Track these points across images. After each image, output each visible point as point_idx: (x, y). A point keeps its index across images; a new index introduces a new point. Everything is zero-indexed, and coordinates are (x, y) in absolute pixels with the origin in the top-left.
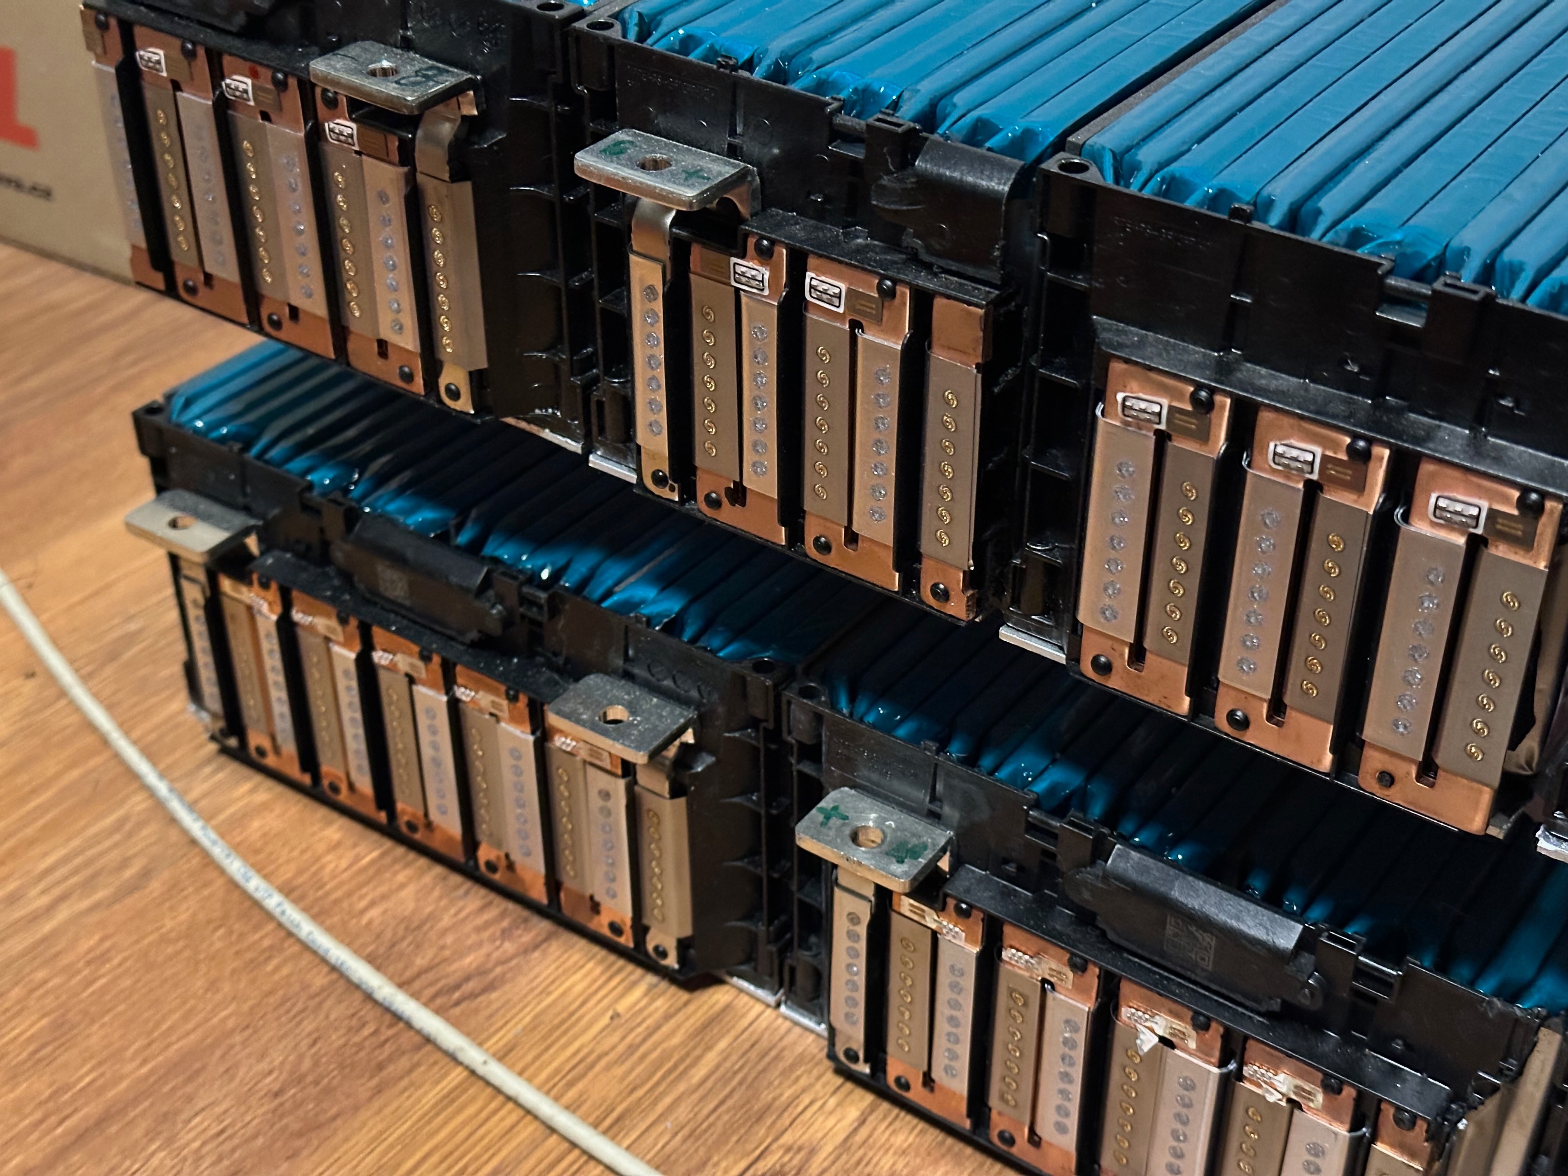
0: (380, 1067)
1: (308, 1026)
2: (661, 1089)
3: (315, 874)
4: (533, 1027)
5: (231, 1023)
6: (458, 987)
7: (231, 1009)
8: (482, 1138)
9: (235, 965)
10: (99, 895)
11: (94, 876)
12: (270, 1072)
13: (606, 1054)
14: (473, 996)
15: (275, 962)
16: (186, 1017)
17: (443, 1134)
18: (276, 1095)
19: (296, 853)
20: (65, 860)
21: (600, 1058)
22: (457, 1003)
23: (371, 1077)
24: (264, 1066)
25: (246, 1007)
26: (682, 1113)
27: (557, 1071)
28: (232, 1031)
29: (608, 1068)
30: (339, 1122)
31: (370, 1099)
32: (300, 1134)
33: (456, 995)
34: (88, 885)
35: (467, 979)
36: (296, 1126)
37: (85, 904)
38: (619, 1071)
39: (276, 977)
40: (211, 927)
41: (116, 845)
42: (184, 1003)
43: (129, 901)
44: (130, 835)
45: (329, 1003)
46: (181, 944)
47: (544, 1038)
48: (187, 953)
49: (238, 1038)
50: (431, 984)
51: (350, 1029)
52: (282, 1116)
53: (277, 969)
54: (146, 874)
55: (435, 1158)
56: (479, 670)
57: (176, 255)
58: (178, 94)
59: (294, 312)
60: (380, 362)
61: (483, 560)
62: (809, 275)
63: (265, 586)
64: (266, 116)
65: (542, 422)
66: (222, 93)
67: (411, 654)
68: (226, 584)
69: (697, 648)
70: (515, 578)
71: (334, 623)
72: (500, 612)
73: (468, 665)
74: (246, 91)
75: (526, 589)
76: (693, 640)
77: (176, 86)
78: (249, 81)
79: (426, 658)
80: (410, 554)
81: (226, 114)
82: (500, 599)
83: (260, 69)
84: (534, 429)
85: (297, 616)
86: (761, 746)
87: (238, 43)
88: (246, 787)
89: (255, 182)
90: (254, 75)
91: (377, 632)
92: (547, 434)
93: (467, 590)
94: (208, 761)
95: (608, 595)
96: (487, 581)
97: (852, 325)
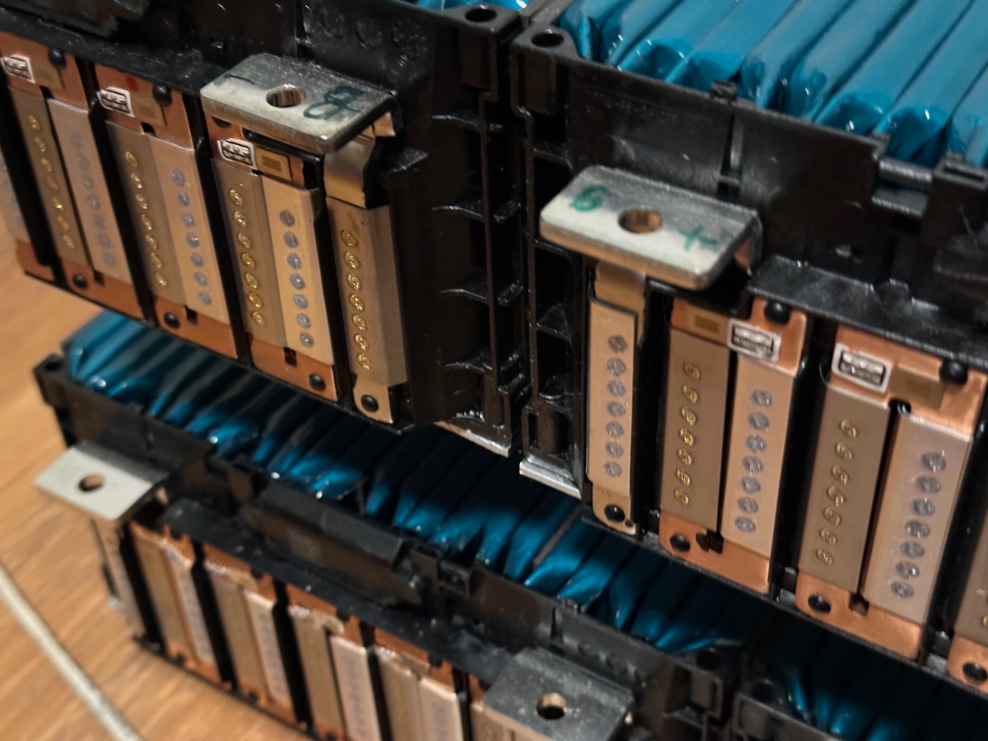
56: (400, 636)
57: (62, 252)
58: (50, 101)
59: (192, 315)
60: (288, 368)
61: (397, 531)
62: (839, 348)
63: (176, 536)
64: (148, 128)
65: (464, 424)
66: (98, 103)
67: (328, 612)
68: (139, 531)
69: (636, 637)
70: (433, 555)
71: (247, 576)
72: (417, 584)
73: (387, 629)
74: (125, 104)
75: (445, 566)
76: (627, 628)
77: (47, 93)
78: (127, 93)
79: (343, 617)
80: (323, 524)
81: (104, 124)
82: (416, 569)
83: (139, 81)
84: (454, 429)
85: (210, 566)
86: (704, 728)
87: (110, 50)
89: (142, 192)
90: (132, 86)
91: (292, 590)
92: (468, 434)
93: (383, 563)
95: (529, 570)
96: (404, 552)
97: (894, 404)
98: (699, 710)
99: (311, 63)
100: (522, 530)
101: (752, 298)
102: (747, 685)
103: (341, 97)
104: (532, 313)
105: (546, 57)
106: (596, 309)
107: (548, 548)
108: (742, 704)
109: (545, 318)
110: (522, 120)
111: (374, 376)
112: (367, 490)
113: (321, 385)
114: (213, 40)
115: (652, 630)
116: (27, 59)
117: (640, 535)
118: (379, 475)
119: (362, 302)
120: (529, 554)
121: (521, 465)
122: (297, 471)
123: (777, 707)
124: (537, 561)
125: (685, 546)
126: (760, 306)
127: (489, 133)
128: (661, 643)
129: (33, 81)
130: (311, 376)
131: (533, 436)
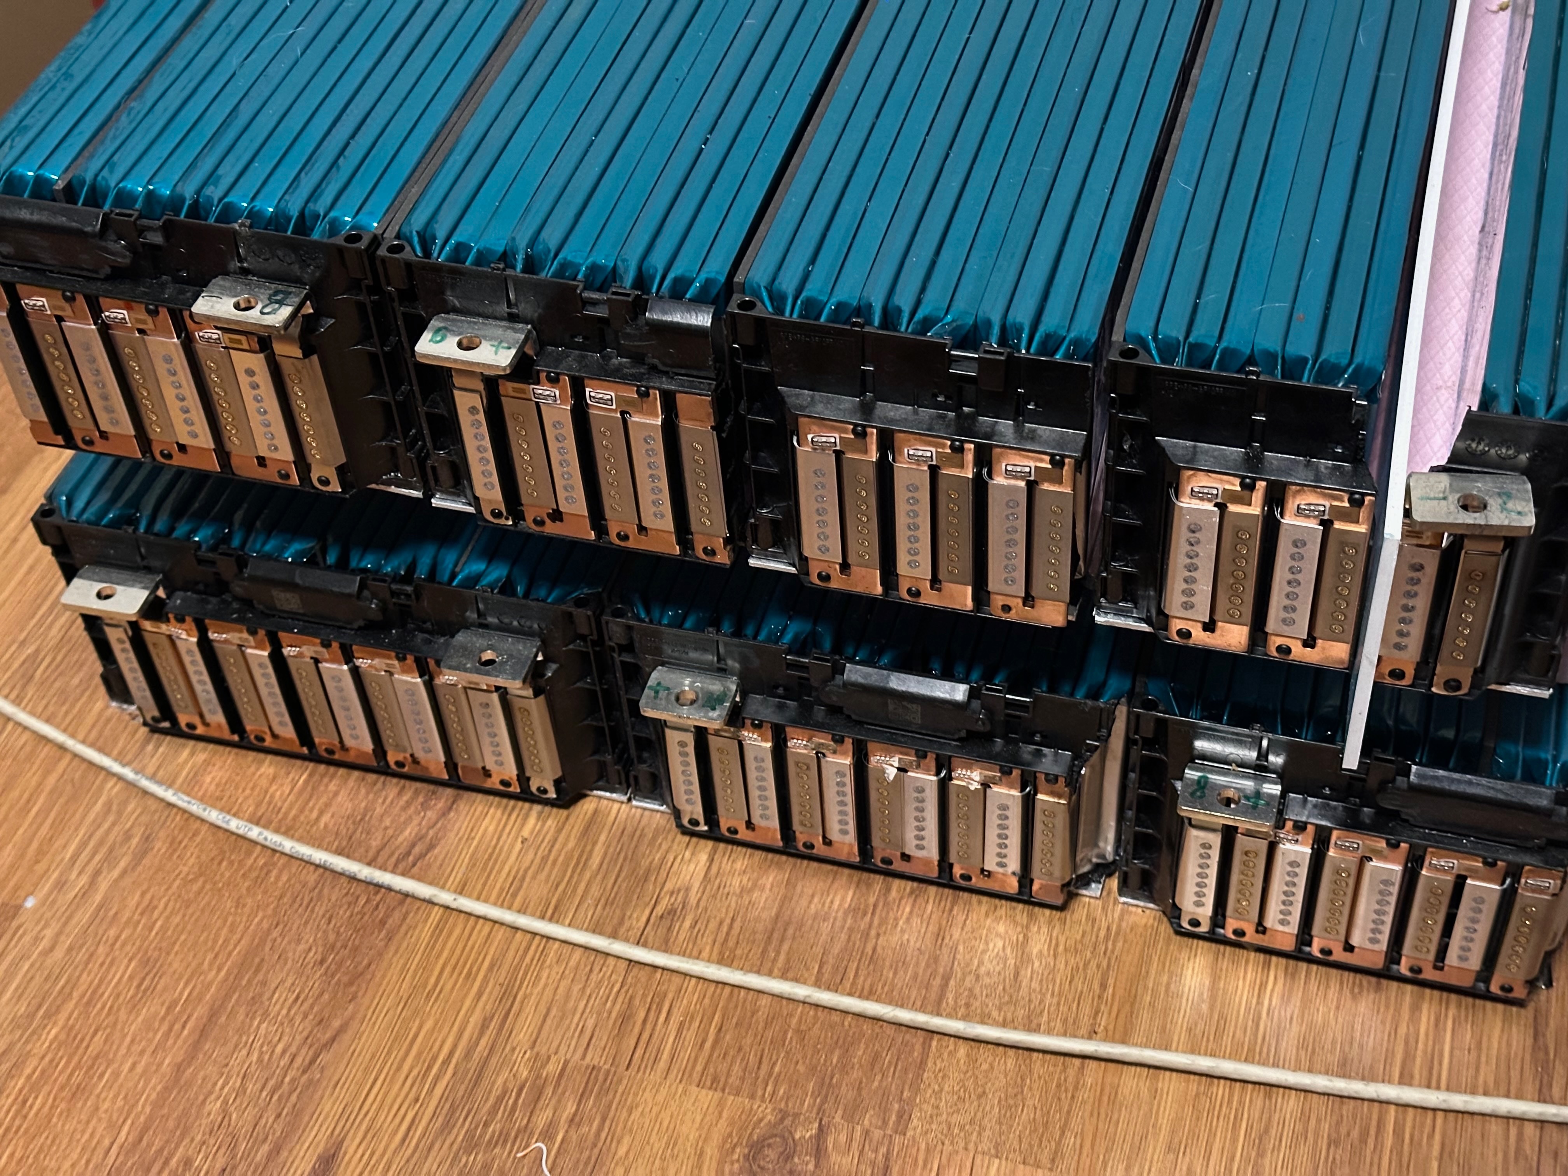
0: (383, 923)
1: (320, 910)
2: (575, 880)
3: (270, 803)
4: (472, 865)
5: (265, 925)
6: (409, 853)
7: (260, 915)
8: (473, 948)
9: (246, 884)
10: (123, 864)
11: (111, 850)
12: (310, 949)
13: (529, 867)
14: (422, 856)
15: (274, 873)
16: (232, 930)
17: (445, 954)
18: (322, 962)
19: (248, 792)
20: (83, 845)
21: (526, 871)
22: (414, 865)
23: (380, 932)
24: (302, 947)
25: (269, 911)
26: (595, 891)
27: (502, 889)
28: (269, 931)
29: (534, 878)
30: (373, 967)
31: (386, 946)
32: (351, 983)
33: (411, 858)
34: (110, 859)
35: (413, 845)
36: (345, 979)
37: (116, 873)
38: (543, 876)
39: (280, 884)
40: (216, 862)
41: (114, 824)
42: (225, 921)
43: (146, 861)
44: (120, 813)
45: (326, 891)
46: (201, 880)
47: (484, 869)
48: (208, 887)
49: (275, 934)
50: (390, 856)
51: (349, 904)
52: (333, 976)
53: (278, 878)
54: (147, 839)
55: (448, 969)
56: (372, 646)
57: (72, 423)
58: (63, 323)
59: (182, 448)
60: (261, 469)
61: (354, 572)
62: (587, 390)
63: (181, 620)
64: (141, 331)
65: (389, 483)
66: (103, 321)
67: (314, 645)
68: (147, 625)
69: (532, 600)
70: (384, 581)
71: (245, 635)
72: (377, 605)
73: (361, 644)
74: (124, 319)
75: (394, 587)
76: (526, 595)
77: (60, 319)
78: (125, 312)
79: (326, 645)
80: (298, 580)
81: (108, 334)
82: (374, 595)
83: (133, 304)
84: (382, 487)
85: (213, 636)
86: (590, 650)
87: (107, 286)
88: (186, 753)
89: (138, 372)
90: (129, 308)
91: (283, 636)
92: (393, 489)
93: (350, 596)
94: (147, 741)
95: (453, 576)
96: (363, 586)
97: (623, 413)
98: (583, 638)
99: (250, 277)
100: (443, 551)
101: (538, 372)
102: (608, 610)
103: (278, 298)
104: (419, 402)
105: (397, 259)
106: (456, 393)
107: (463, 559)
108: (607, 623)
109: (428, 403)
110: (390, 293)
111: (324, 462)
112: (324, 552)
113: (287, 476)
114: (180, 270)
115: (542, 593)
116: (44, 300)
117: (515, 524)
118: (330, 539)
119: (308, 416)
120: (451, 566)
121: (433, 500)
122: (268, 548)
123: (628, 619)
124: (457, 569)
125: (542, 523)
126: (543, 376)
127: (372, 302)
128: (549, 600)
129: (49, 312)
130: (279, 472)
131: (437, 480)
